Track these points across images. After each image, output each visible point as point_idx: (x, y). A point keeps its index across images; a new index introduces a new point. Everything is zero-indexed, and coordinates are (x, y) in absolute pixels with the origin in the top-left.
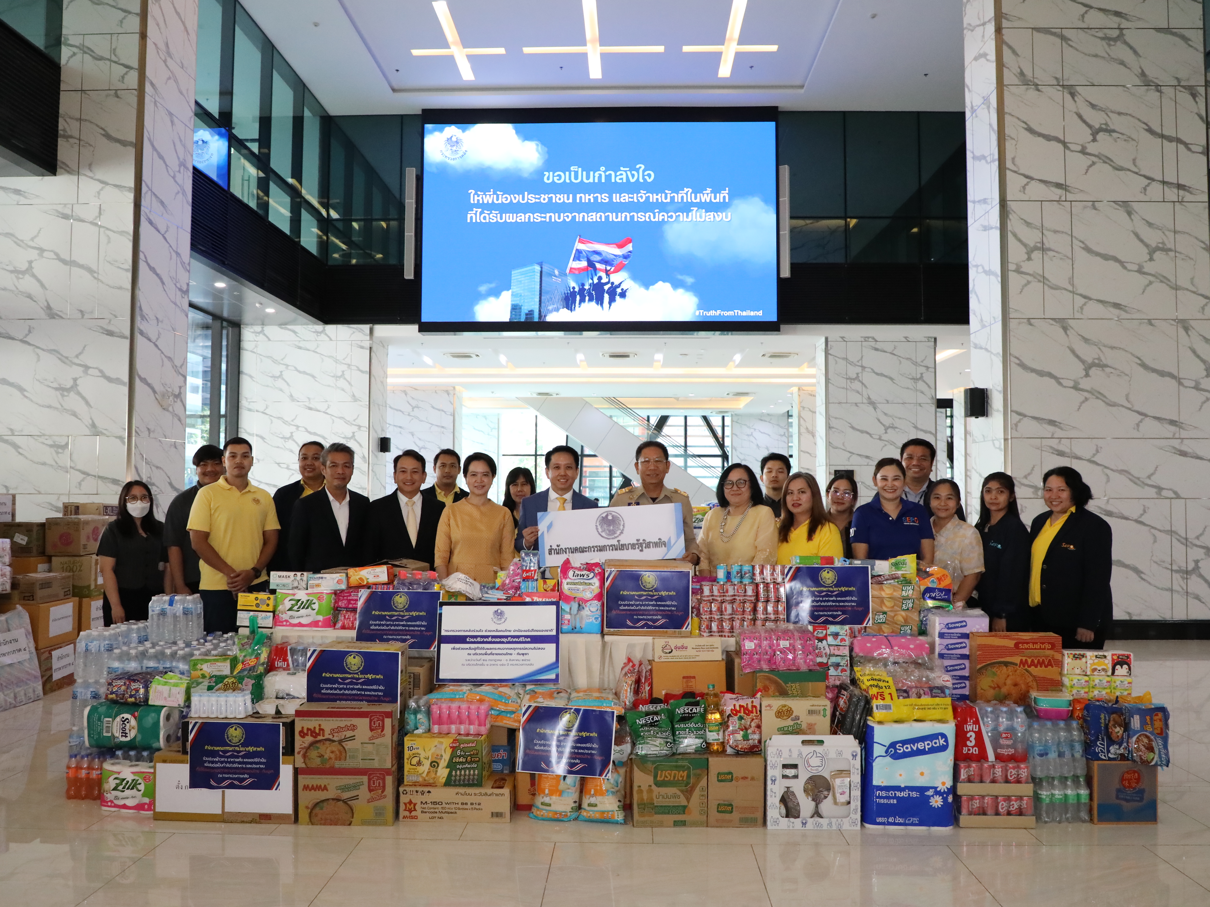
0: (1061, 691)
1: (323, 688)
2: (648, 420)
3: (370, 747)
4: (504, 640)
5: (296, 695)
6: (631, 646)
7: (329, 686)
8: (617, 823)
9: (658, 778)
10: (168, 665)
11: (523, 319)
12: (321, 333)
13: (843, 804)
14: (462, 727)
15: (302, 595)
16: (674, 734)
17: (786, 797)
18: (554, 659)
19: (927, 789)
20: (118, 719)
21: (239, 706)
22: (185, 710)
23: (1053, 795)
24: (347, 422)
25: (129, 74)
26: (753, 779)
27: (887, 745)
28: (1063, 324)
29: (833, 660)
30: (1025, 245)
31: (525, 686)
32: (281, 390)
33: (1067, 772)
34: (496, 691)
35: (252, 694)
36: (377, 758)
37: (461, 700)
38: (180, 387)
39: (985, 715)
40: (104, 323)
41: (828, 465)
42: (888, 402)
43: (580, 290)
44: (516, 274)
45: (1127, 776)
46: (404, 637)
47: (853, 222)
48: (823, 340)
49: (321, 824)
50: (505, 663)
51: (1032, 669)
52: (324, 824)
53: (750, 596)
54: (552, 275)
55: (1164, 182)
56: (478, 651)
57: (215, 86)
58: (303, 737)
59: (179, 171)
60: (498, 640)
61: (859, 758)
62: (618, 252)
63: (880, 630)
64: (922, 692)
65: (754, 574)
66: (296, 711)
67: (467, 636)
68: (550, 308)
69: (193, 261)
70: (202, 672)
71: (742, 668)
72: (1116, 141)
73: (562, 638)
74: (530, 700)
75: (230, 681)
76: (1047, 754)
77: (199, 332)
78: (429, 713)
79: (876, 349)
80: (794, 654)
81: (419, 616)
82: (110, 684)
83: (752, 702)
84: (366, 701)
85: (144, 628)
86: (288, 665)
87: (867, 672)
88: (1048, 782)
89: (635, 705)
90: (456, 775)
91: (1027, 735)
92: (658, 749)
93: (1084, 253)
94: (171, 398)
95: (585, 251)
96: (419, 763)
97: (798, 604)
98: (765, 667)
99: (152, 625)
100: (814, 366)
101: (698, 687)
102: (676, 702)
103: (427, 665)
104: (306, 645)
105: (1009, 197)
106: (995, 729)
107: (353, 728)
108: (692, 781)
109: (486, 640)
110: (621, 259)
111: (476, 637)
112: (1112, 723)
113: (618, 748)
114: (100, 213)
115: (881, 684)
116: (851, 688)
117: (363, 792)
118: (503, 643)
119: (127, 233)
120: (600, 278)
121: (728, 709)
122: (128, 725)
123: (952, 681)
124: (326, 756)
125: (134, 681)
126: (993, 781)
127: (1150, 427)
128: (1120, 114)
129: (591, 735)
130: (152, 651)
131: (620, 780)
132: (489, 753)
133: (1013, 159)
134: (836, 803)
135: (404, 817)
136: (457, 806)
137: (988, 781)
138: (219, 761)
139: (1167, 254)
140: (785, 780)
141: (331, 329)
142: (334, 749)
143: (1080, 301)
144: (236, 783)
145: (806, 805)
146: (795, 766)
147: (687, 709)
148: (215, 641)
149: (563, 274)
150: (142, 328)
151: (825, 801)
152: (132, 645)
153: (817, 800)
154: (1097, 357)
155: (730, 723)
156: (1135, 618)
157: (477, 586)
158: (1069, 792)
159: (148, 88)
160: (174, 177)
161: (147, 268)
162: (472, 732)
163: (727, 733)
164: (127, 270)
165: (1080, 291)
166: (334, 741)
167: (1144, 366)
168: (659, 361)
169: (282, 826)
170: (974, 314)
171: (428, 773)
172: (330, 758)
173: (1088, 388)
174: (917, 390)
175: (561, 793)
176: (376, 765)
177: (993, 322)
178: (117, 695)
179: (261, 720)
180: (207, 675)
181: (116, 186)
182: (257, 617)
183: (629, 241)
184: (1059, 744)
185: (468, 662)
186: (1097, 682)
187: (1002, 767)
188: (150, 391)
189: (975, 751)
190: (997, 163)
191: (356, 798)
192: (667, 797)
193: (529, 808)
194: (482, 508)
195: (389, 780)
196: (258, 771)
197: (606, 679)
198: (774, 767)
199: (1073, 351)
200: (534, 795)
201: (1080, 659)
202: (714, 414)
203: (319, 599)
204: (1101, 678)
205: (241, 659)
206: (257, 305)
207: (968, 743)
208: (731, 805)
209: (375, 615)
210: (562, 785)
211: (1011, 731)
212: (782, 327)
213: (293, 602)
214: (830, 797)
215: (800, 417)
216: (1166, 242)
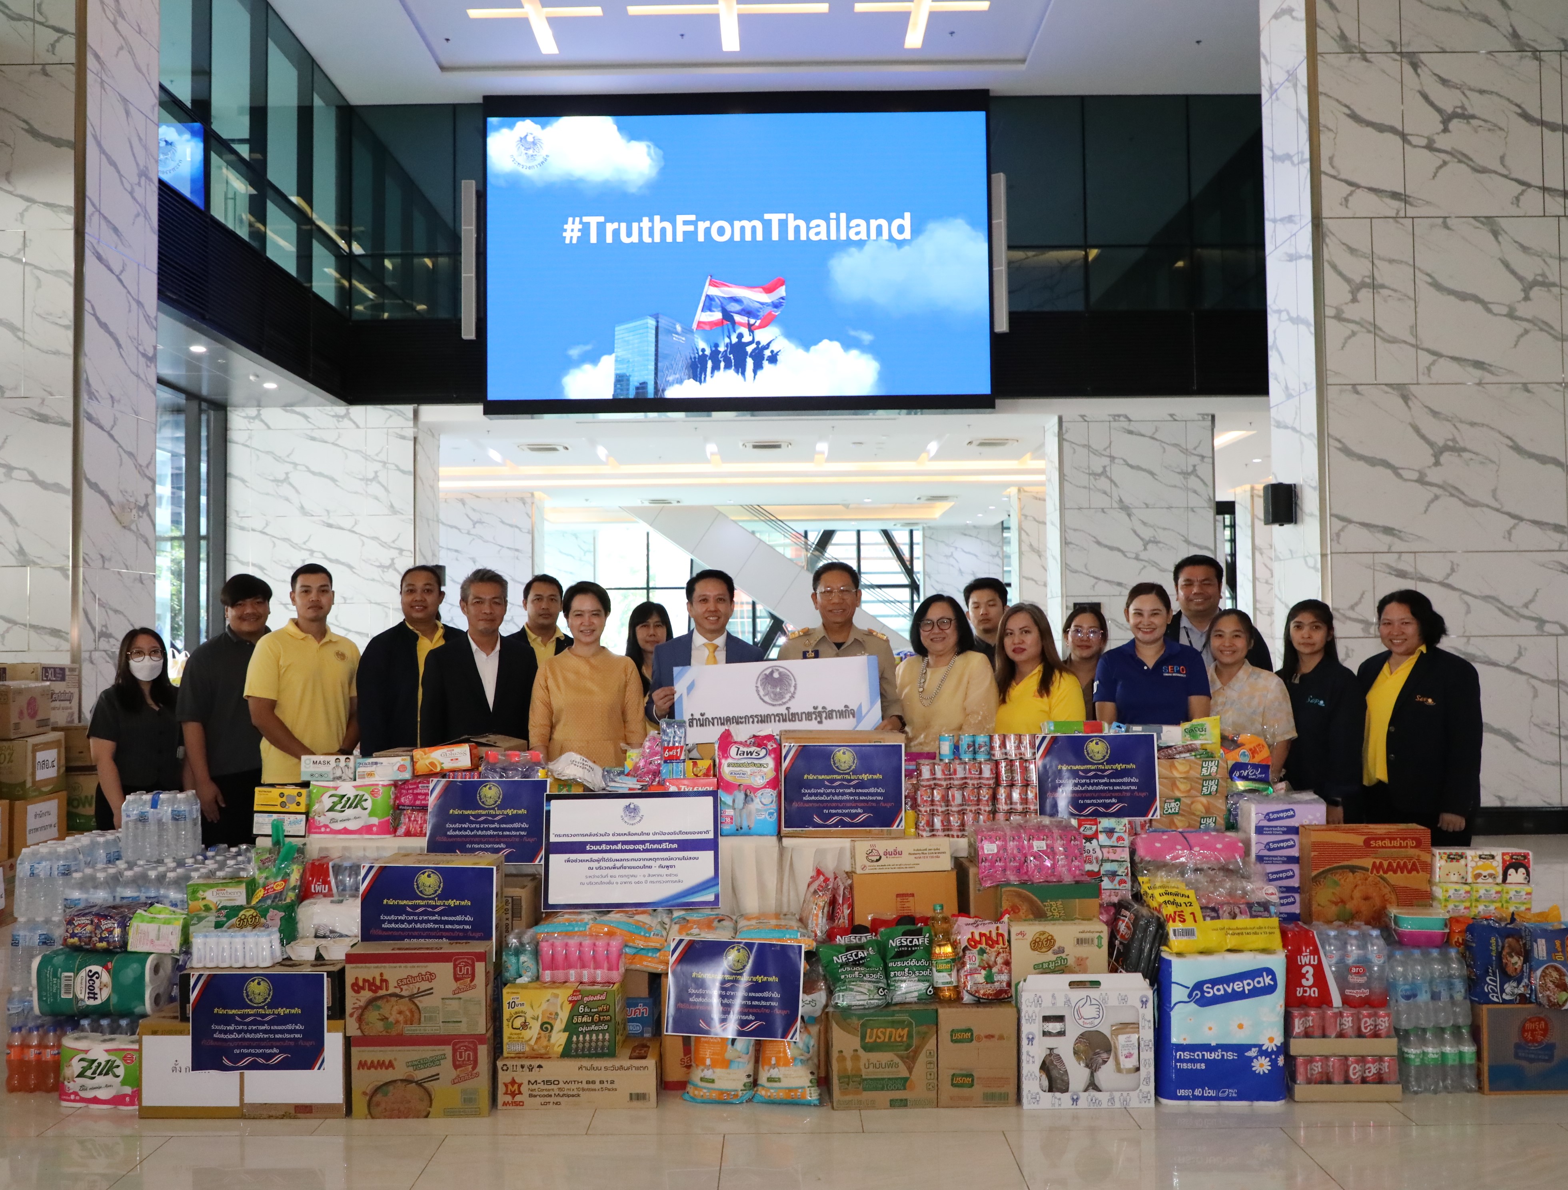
0: (1431, 906)
1: (384, 921)
2: (806, 536)
3: (454, 1005)
4: (641, 847)
5: (344, 932)
6: (820, 853)
7: (393, 917)
8: (808, 1104)
9: (867, 1040)
10: (152, 893)
11: (632, 395)
12: (343, 417)
13: (1129, 1071)
14: (585, 972)
15: (347, 789)
16: (887, 977)
17: (1047, 1062)
18: (711, 873)
19: (1249, 1047)
20: (83, 973)
21: (263, 949)
22: (181, 958)
23: (1424, 1054)
24: (384, 544)
25: (62, 41)
26: (1001, 1038)
27: (1191, 985)
28: (1403, 392)
29: (1108, 867)
30: (1348, 280)
31: (670, 912)
32: (287, 499)
33: (1443, 1019)
34: (631, 920)
35: (280, 931)
36: (464, 1020)
37: (582, 934)
38: (147, 496)
39: (1325, 941)
40: (34, 405)
41: (1065, 595)
42: (1147, 506)
43: (712, 352)
44: (620, 331)
45: (1528, 1025)
46: (496, 846)
47: (1093, 253)
48: (1055, 420)
49: (385, 1117)
50: (643, 879)
51: (1389, 876)
52: (391, 1117)
53: (988, 779)
54: (671, 331)
55: (1544, 189)
56: (603, 864)
57: (184, 61)
58: (358, 992)
59: (139, 184)
60: (632, 847)
61: (1150, 1005)
62: (765, 298)
63: (1172, 823)
64: (1237, 911)
65: (992, 748)
66: (347, 955)
67: (586, 843)
68: (670, 378)
69: (160, 314)
70: (204, 902)
71: (980, 881)
72: (1476, 132)
73: (724, 843)
74: (680, 932)
75: (248, 914)
76: (1415, 996)
77: (167, 417)
78: (537, 953)
79: (1130, 432)
80: (1054, 859)
81: (517, 815)
82: (70, 922)
83: (997, 928)
84: (447, 938)
85: (115, 840)
86: (330, 889)
87: (1158, 884)
88: (1416, 1035)
89: (830, 936)
90: (578, 1042)
91: (1387, 969)
92: (866, 997)
93: (1432, 290)
94: (134, 511)
95: (718, 297)
96: (525, 1026)
97: (1055, 789)
98: (1013, 878)
99: (127, 837)
100: (1042, 457)
101: (919, 909)
102: (888, 930)
103: (530, 885)
104: (355, 861)
105: (1326, 213)
106: (1341, 962)
107: (430, 977)
108: (915, 1042)
109: (614, 847)
110: (770, 309)
111: (600, 843)
112: (1506, 950)
113: (808, 998)
114: (25, 245)
115: (1179, 900)
116: (1136, 906)
117: (446, 1069)
118: (638, 851)
119: (65, 273)
120: (740, 336)
121: (963, 939)
122: (97, 981)
123: (1278, 895)
124: (391, 1019)
125: (105, 917)
126: (1341, 1035)
127: (1526, 535)
128: (1482, 92)
129: (770, 979)
130: (129, 873)
131: (812, 1042)
132: (623, 1009)
133: (1331, 159)
134: (1119, 1070)
135: (505, 1104)
136: (580, 1085)
137: (1334, 1035)
138: (235, 1031)
139: (1549, 291)
140: (1046, 1038)
141: (359, 412)
142: (404, 1008)
143: (1426, 359)
144: (261, 1061)
145: (1077, 1073)
146: (1060, 1019)
147: (905, 941)
148: (218, 858)
149: (688, 330)
150: (90, 410)
151: (1103, 1067)
152: (99, 866)
153: (1093, 1067)
154: (1451, 437)
155: (967, 959)
156: (1508, 804)
157: (599, 771)
158: (1448, 1049)
159: (91, 62)
160: (131, 193)
161: (95, 323)
162: (599, 980)
163: (962, 973)
164: (66, 327)
165: (1426, 345)
166: (402, 997)
167: (1517, 449)
168: (823, 453)
169: (328, 1121)
170: (1276, 379)
171: (538, 1039)
172: (397, 1022)
173: (1439, 482)
174: (1187, 489)
175: (727, 1064)
176: (463, 1029)
177: (1303, 389)
178: (80, 938)
179: (295, 968)
180: (212, 906)
181: (47, 204)
182: (283, 821)
183: (781, 283)
184: (1431, 982)
185: (589, 880)
186: (1482, 892)
187: (1352, 1015)
188: (103, 501)
189: (1314, 993)
190: (1307, 165)
191: (435, 1077)
192: (881, 1064)
193: (682, 1086)
194: (592, 661)
195: (483, 1051)
196: (292, 1043)
197: (785, 900)
198: (1031, 1020)
199: (1417, 430)
200: (689, 1067)
201: (1458, 861)
202: (898, 526)
203: (373, 793)
204: (1487, 887)
205: (261, 881)
206: (252, 378)
207: (1304, 982)
208: (971, 1076)
209: (453, 815)
210: (730, 1053)
211: (1364, 963)
212: (998, 402)
213: (335, 799)
214: (1111, 1062)
215: (1021, 529)
216: (1548, 274)
